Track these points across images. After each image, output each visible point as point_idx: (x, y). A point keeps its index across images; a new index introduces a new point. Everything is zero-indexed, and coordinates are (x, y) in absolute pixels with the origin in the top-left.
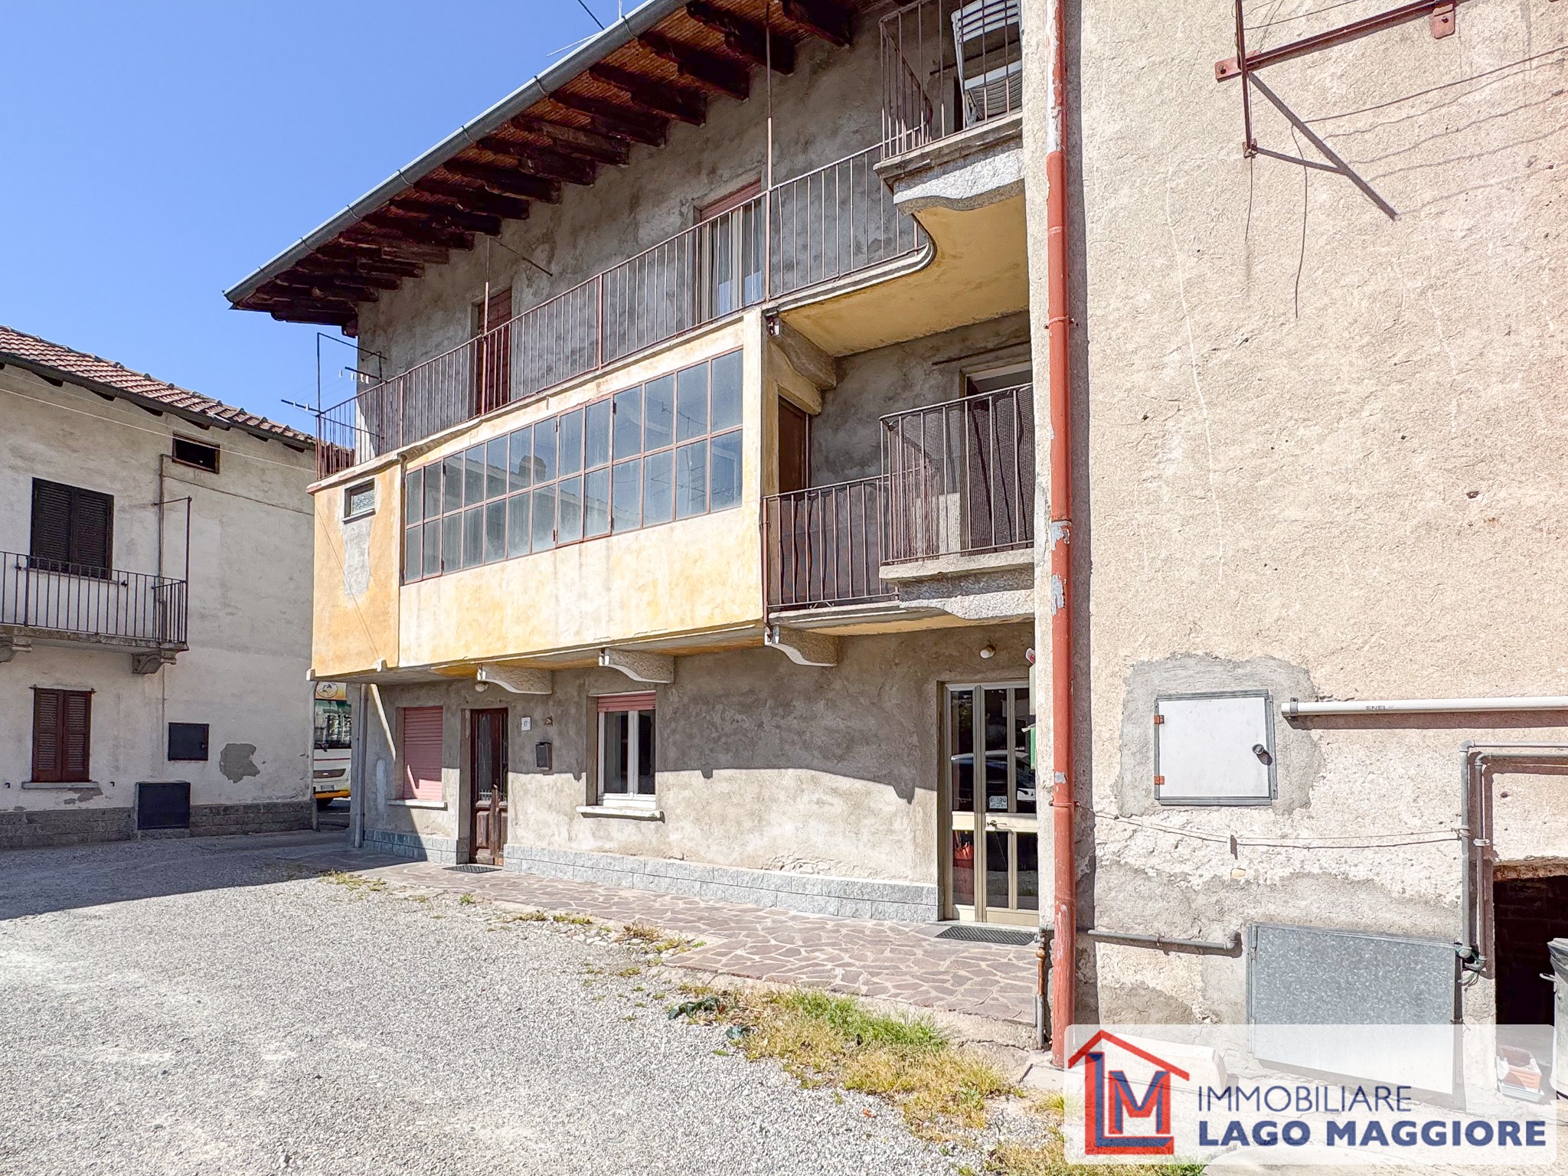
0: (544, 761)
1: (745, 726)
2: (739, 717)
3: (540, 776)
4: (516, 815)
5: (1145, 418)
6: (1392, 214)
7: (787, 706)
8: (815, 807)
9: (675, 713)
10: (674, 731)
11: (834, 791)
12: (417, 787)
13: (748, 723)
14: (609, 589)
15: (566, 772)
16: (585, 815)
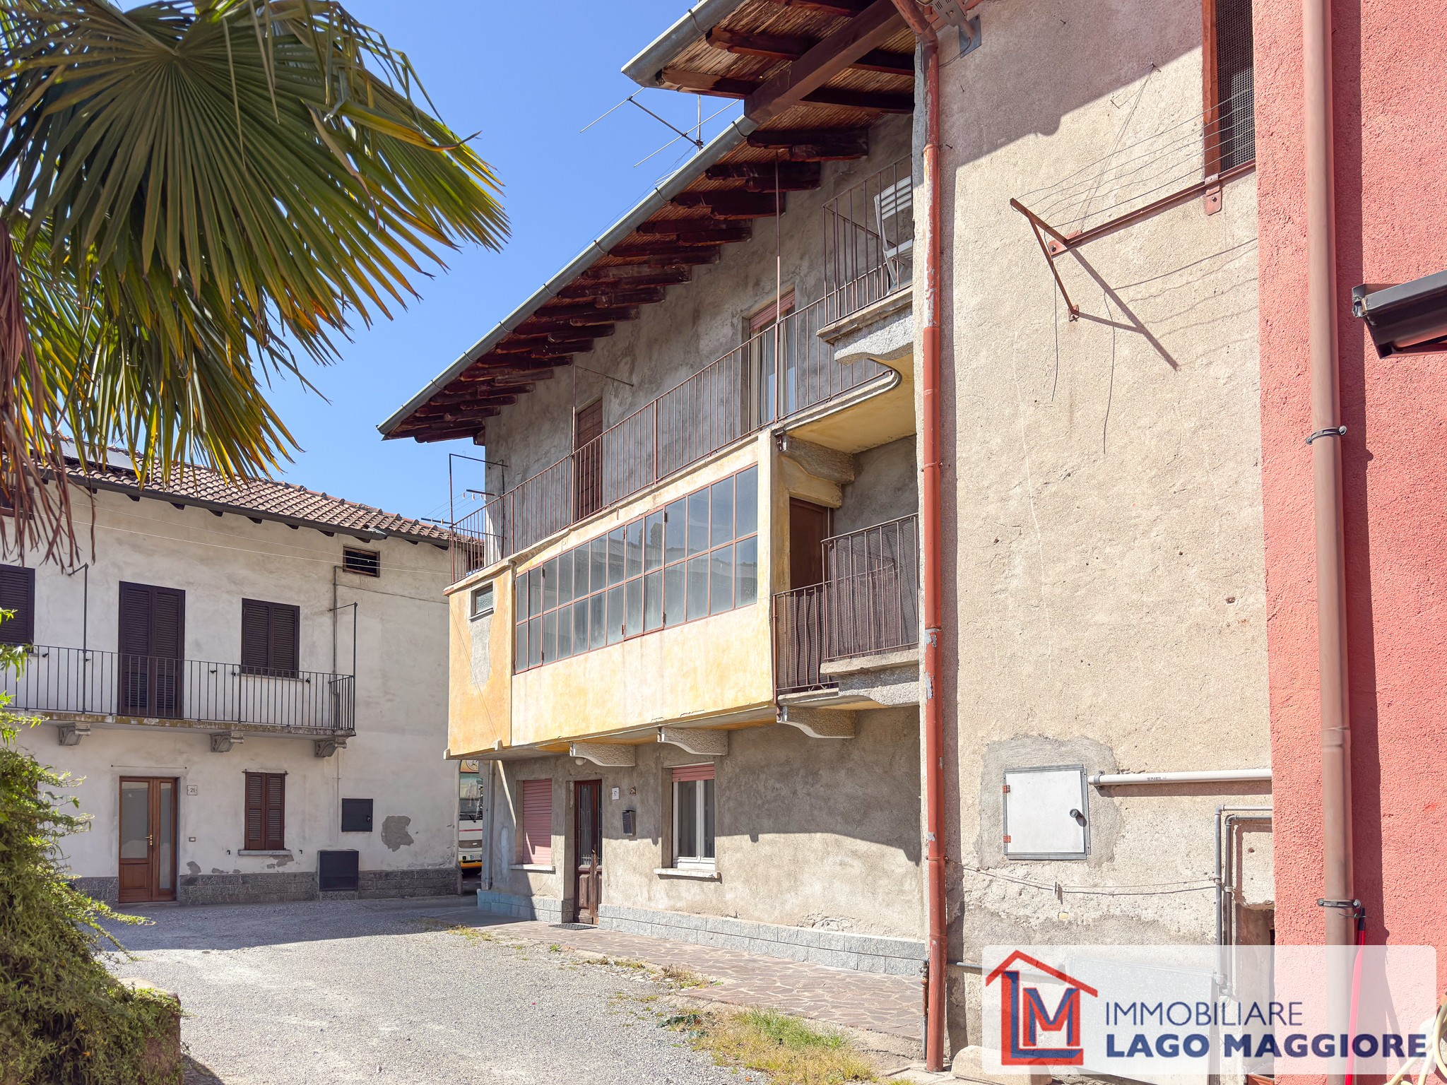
0: (629, 828)
1: (783, 794)
2: (777, 786)
3: (626, 841)
4: (608, 878)
5: (997, 541)
6: (1174, 365)
7: (815, 774)
8: (839, 868)
9: (729, 782)
10: (729, 798)
11: (855, 853)
12: (534, 853)
13: (785, 792)
14: (662, 676)
15: (647, 838)
16: (661, 876)
